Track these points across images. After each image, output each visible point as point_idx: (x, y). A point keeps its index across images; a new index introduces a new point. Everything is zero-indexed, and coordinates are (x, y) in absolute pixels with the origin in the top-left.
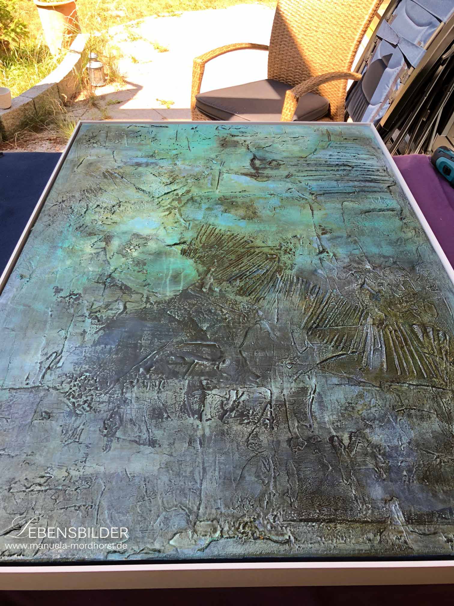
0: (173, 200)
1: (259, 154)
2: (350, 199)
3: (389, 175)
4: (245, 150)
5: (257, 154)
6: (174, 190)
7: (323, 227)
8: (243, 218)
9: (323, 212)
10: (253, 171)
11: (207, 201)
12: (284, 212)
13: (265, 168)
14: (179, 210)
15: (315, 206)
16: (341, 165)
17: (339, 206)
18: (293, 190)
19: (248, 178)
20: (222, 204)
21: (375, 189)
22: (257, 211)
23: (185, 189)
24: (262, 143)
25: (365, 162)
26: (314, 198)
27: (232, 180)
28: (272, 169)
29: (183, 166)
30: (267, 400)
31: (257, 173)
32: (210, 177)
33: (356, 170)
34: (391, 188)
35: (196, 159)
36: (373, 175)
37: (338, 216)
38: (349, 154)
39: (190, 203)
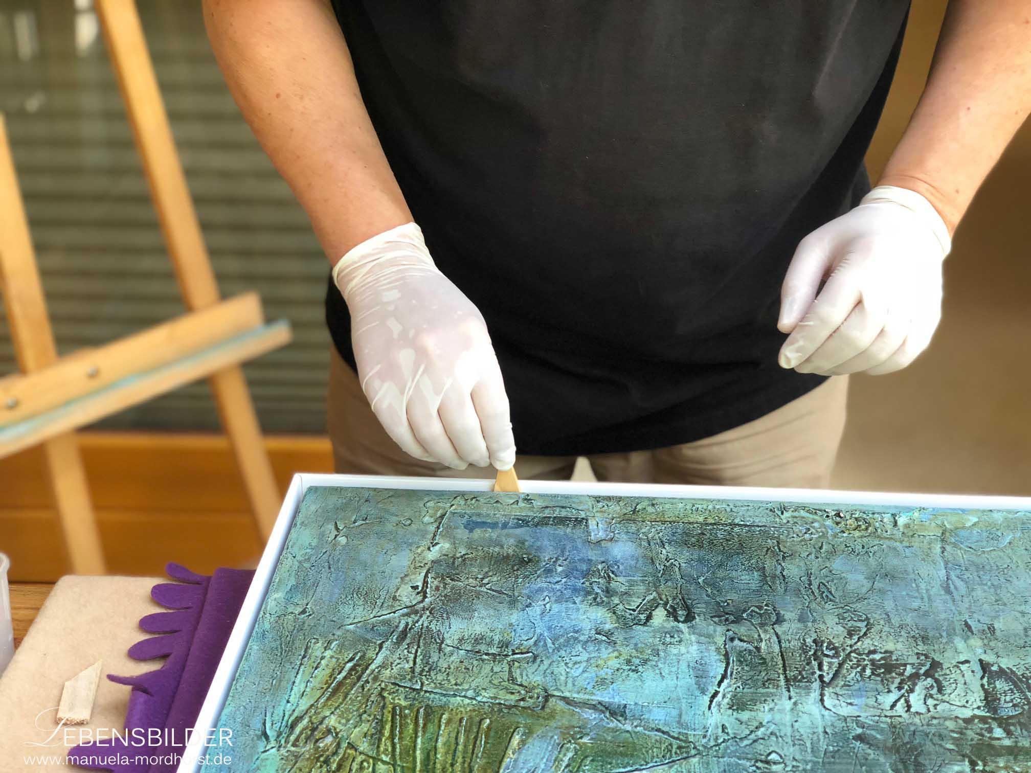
30: (831, 690)
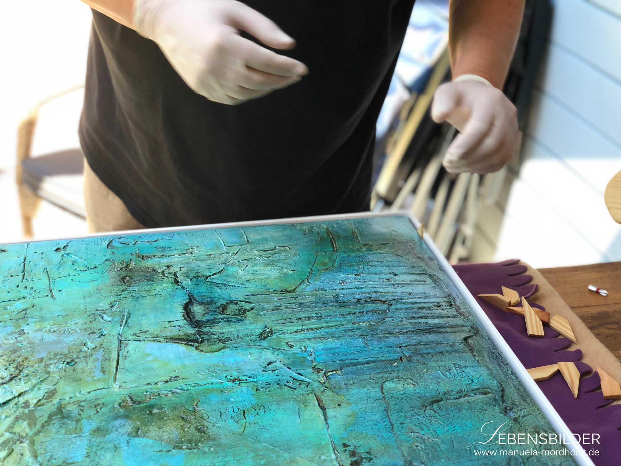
0: (17, 419)
1: (201, 291)
2: (395, 374)
3: (461, 314)
4: (170, 285)
5: (195, 293)
6: (20, 395)
7: (352, 448)
8: (178, 446)
9: (346, 410)
10: (190, 330)
11: (92, 412)
12: (265, 419)
13: (214, 322)
14: (32, 443)
15: (327, 397)
16: (366, 302)
17: (375, 392)
18: (278, 364)
19: (182, 348)
20: (127, 417)
21: (440, 348)
22: (206, 423)
23: (45, 387)
24: (203, 268)
25: (410, 290)
26: (322, 380)
27: (149, 355)
28: (229, 321)
29: (39, 336)
31: (200, 333)
32: (99, 355)
33: (397, 309)
34: (470, 341)
35: (67, 316)
36: (433, 317)
37: (377, 416)
38: (377, 277)
39: (56, 420)
